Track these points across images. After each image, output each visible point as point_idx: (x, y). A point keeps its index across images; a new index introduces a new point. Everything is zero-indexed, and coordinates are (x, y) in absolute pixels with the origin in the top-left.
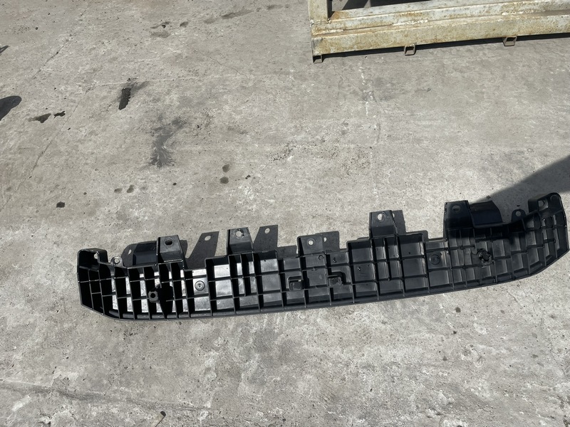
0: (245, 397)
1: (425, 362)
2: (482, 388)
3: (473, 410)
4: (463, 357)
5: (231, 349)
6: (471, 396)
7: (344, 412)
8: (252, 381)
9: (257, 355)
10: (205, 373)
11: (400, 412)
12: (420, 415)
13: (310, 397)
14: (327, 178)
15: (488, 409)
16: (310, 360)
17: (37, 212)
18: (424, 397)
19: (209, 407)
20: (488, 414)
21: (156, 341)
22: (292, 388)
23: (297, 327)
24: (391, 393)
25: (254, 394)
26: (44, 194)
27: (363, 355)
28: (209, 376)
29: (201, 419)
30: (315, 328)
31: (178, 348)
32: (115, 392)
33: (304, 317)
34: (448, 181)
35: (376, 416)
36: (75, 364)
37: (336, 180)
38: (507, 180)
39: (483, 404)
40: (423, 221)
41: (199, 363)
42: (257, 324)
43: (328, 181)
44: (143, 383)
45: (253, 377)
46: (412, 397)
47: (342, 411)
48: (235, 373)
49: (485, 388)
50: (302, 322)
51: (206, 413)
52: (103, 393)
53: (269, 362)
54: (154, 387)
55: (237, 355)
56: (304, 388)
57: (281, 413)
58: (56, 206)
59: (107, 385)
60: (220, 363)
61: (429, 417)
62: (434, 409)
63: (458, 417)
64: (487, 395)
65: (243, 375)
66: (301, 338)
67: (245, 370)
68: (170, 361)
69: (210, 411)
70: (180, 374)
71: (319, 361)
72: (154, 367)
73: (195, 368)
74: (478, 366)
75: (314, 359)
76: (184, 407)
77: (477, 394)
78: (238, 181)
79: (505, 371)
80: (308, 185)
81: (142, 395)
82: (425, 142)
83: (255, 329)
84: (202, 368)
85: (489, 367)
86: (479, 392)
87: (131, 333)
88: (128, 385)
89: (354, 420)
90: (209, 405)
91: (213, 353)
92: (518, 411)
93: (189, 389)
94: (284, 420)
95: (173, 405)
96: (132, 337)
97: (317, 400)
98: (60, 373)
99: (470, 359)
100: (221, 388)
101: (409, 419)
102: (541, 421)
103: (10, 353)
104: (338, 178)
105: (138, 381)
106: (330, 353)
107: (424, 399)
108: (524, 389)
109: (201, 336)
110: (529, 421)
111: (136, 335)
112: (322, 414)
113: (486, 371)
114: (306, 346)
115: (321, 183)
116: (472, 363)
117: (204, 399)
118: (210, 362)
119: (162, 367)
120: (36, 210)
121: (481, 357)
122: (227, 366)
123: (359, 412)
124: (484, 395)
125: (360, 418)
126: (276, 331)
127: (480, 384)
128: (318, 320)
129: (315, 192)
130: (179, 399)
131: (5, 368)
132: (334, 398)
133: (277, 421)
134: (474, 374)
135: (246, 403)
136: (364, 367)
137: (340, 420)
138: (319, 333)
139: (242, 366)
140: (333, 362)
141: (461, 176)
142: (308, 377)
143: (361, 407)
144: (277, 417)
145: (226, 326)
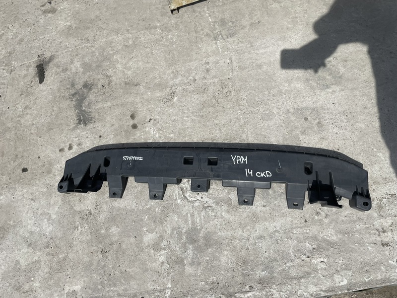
0: (190, 275)
1: (294, 226)
2: (331, 234)
3: (328, 250)
4: (316, 217)
5: (173, 246)
6: (325, 241)
7: (252, 270)
8: (192, 264)
9: (191, 247)
10: (161, 266)
11: (285, 261)
12: (298, 260)
13: (230, 265)
14: (204, 110)
15: (336, 247)
16: (224, 242)
17: (10, 179)
18: (298, 249)
19: (170, 286)
20: (337, 250)
21: (124, 253)
22: (218, 262)
23: (211, 222)
24: (278, 251)
25: (196, 272)
26: (10, 164)
27: (256, 231)
28: (164, 267)
29: (167, 295)
30: (222, 220)
31: (139, 254)
32: (108, 292)
33: (214, 214)
34: (285, 95)
35: (272, 268)
36: (76, 280)
37: (211, 109)
38: (323, 85)
39: (332, 244)
40: (274, 129)
41: (156, 261)
42: (185, 226)
43: (206, 112)
44: (124, 282)
45: (192, 261)
46: (291, 251)
47: (251, 269)
48: (180, 262)
49: (333, 234)
50: (213, 217)
51: (169, 291)
52: (101, 295)
53: (199, 250)
54: (132, 283)
55: (178, 249)
56: (225, 260)
57: (215, 279)
58: (21, 171)
59: (101, 288)
60: (169, 257)
61: (303, 260)
62: (305, 255)
63: (320, 256)
64: (335, 238)
65: (185, 261)
66: (216, 228)
67: (186, 258)
68: (137, 264)
69: (171, 289)
70: (146, 270)
71: (230, 241)
72: (128, 270)
73: (154, 264)
74: (326, 221)
75: (227, 241)
76: (155, 291)
77: (328, 239)
78: (144, 125)
79: (343, 221)
80: (193, 117)
81: (126, 290)
82: (264, 67)
83: (185, 229)
84: (159, 263)
85: (333, 220)
86: (330, 237)
87: (106, 251)
88: (115, 285)
89: (259, 273)
90: (169, 286)
91: (163, 252)
92: (354, 244)
93: (155, 278)
94: (218, 283)
95: (147, 291)
96: (107, 254)
97: (235, 266)
98: (68, 288)
99: (320, 218)
100: (174, 273)
101: (292, 264)
102: (369, 247)
103: (31, 283)
104: (212, 108)
105: (120, 282)
106: (235, 235)
107: (298, 250)
108: (356, 229)
109: (151, 242)
110: (362, 249)
111: (110, 252)
112: (240, 274)
113: (331, 223)
114: (220, 233)
115: (201, 114)
116: (322, 220)
117: (166, 283)
118: (162, 258)
119: (133, 269)
120: (8, 178)
121: (327, 215)
122: (174, 258)
123: (262, 267)
124: (333, 238)
125: (263, 271)
126: (198, 228)
127: (329, 232)
128: (223, 214)
129: (199, 122)
130: (150, 286)
131: (31, 293)
132: (245, 262)
133: (214, 285)
134: (325, 227)
135: (192, 279)
136: (259, 238)
137: (252, 275)
138: (226, 222)
139: (183, 256)
140: (239, 240)
141: (293, 89)
142: (226, 253)
143: (262, 264)
144: (213, 283)
145: (166, 232)
